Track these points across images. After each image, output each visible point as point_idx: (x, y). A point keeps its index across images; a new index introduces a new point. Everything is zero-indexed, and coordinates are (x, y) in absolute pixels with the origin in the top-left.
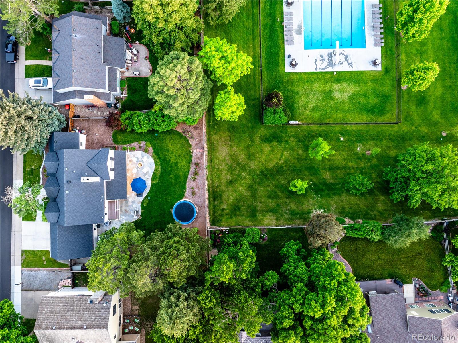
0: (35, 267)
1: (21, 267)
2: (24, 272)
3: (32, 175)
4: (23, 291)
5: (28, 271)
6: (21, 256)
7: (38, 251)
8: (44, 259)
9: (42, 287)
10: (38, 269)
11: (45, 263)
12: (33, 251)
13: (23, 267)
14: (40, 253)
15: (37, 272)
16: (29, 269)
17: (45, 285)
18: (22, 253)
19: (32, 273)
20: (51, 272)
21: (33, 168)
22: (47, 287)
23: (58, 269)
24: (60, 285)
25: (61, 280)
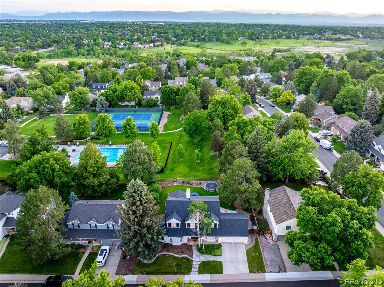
0: (263, 261)
1: (265, 274)
2: (269, 271)
3: (181, 265)
4: (287, 271)
5: (267, 268)
6: (256, 274)
7: (248, 259)
8: (254, 255)
9: (279, 255)
10: (263, 259)
11: (257, 254)
12: (249, 263)
13: (265, 272)
14: (249, 258)
15: (267, 260)
16: (265, 266)
17: (276, 253)
18: (252, 273)
19: (268, 263)
20: (264, 250)
21: (175, 265)
22: (277, 251)
23: (260, 245)
24: (273, 243)
25: (269, 242)
